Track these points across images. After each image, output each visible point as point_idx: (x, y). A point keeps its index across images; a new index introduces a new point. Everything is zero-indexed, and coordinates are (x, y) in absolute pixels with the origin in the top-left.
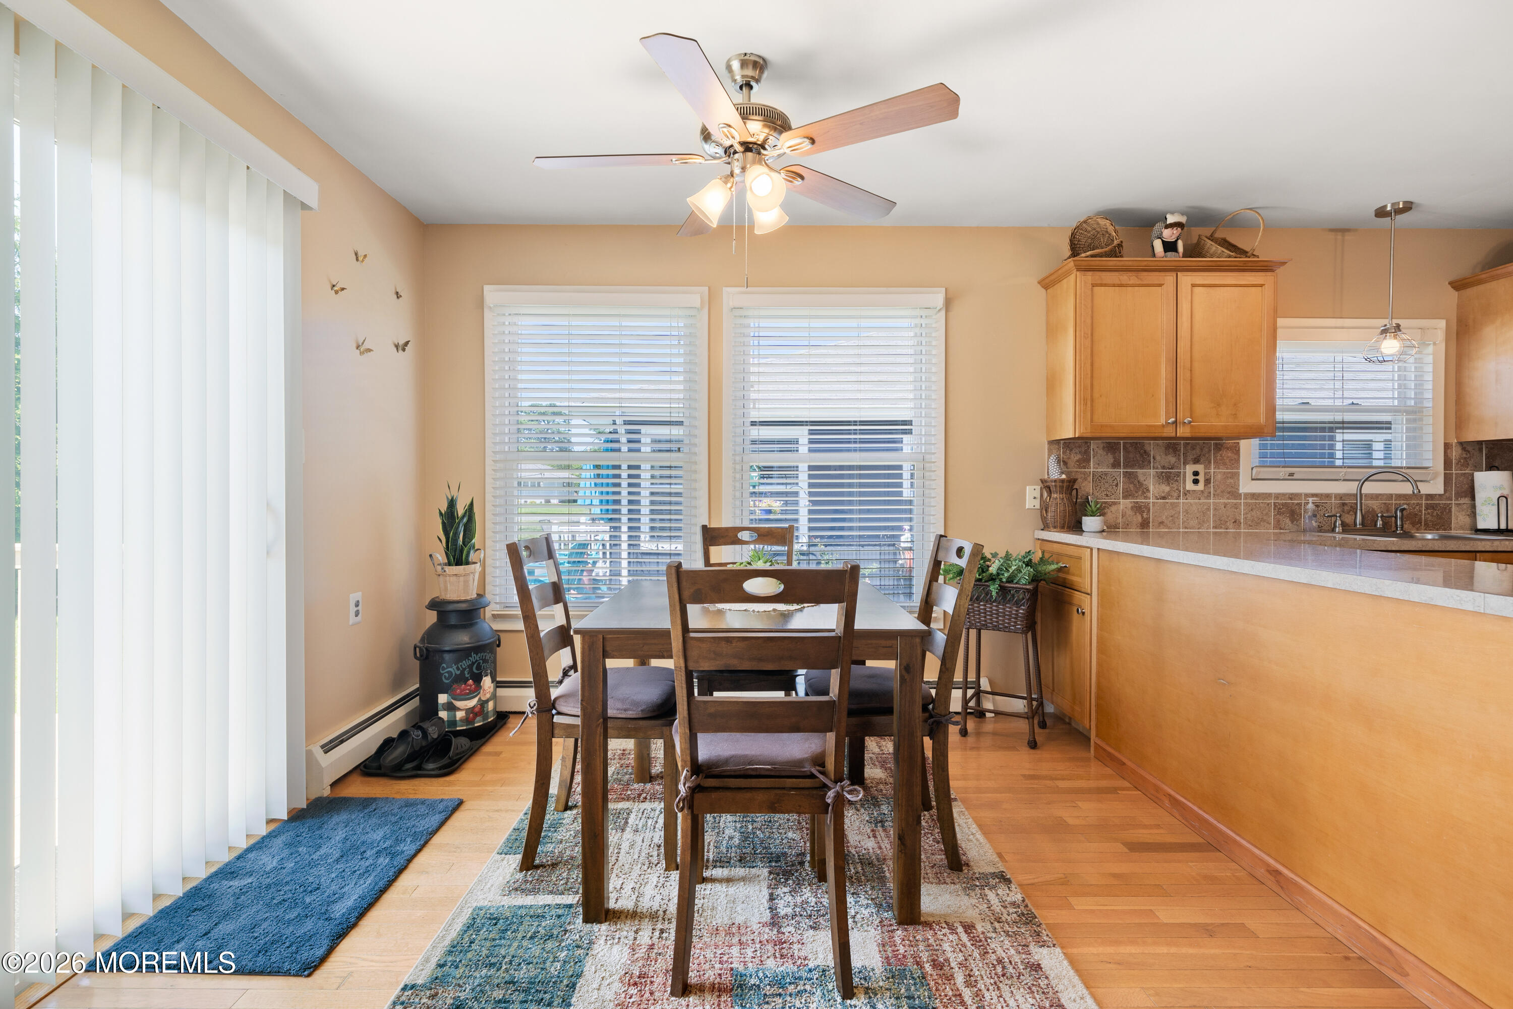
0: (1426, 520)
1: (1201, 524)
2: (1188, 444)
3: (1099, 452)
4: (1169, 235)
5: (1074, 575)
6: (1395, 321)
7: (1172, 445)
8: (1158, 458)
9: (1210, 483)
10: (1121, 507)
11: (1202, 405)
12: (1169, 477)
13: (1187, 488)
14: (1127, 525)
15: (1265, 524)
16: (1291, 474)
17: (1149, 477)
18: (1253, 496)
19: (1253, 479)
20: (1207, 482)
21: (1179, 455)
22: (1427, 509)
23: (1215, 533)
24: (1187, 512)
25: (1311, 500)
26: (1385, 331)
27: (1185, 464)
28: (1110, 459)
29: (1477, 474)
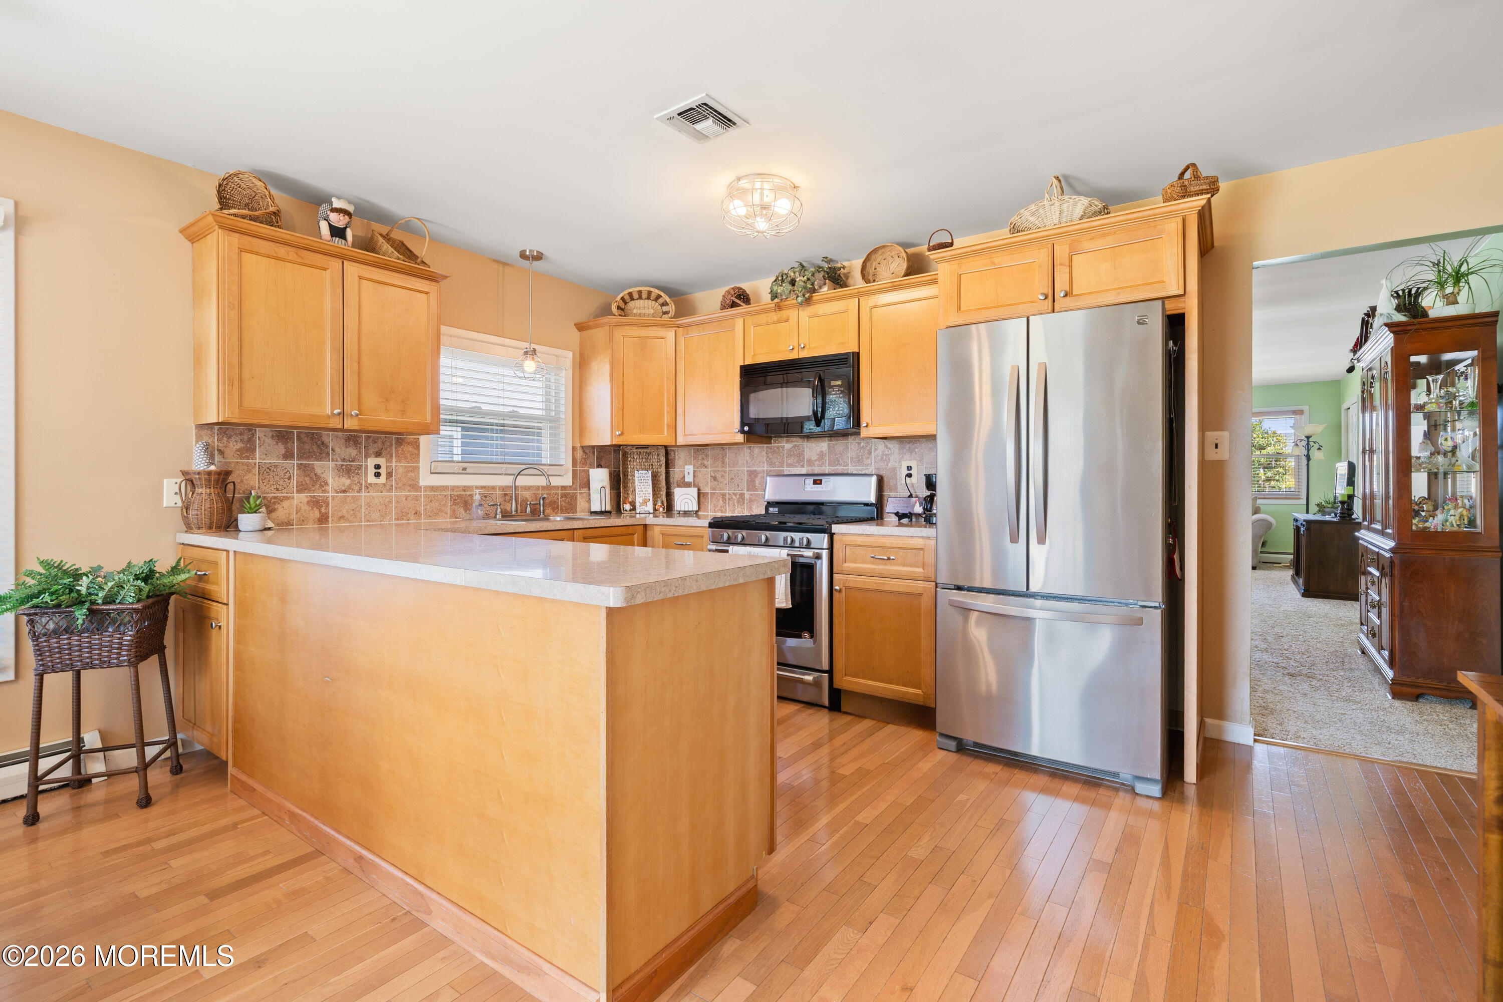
0: (561, 506)
1: (382, 517)
2: (370, 437)
3: (267, 440)
4: (338, 220)
5: (212, 583)
6: (533, 346)
7: (352, 438)
8: (337, 450)
9: (392, 476)
10: (295, 502)
11: (371, 399)
12: (349, 469)
13: (369, 482)
14: (302, 521)
15: (443, 514)
16: (464, 469)
17: (327, 469)
18: (432, 488)
19: (431, 473)
20: (389, 475)
21: (360, 448)
22: (562, 497)
23: (397, 525)
24: (369, 505)
25: (477, 491)
26: (526, 353)
27: (366, 457)
28: (281, 449)
29: (591, 470)
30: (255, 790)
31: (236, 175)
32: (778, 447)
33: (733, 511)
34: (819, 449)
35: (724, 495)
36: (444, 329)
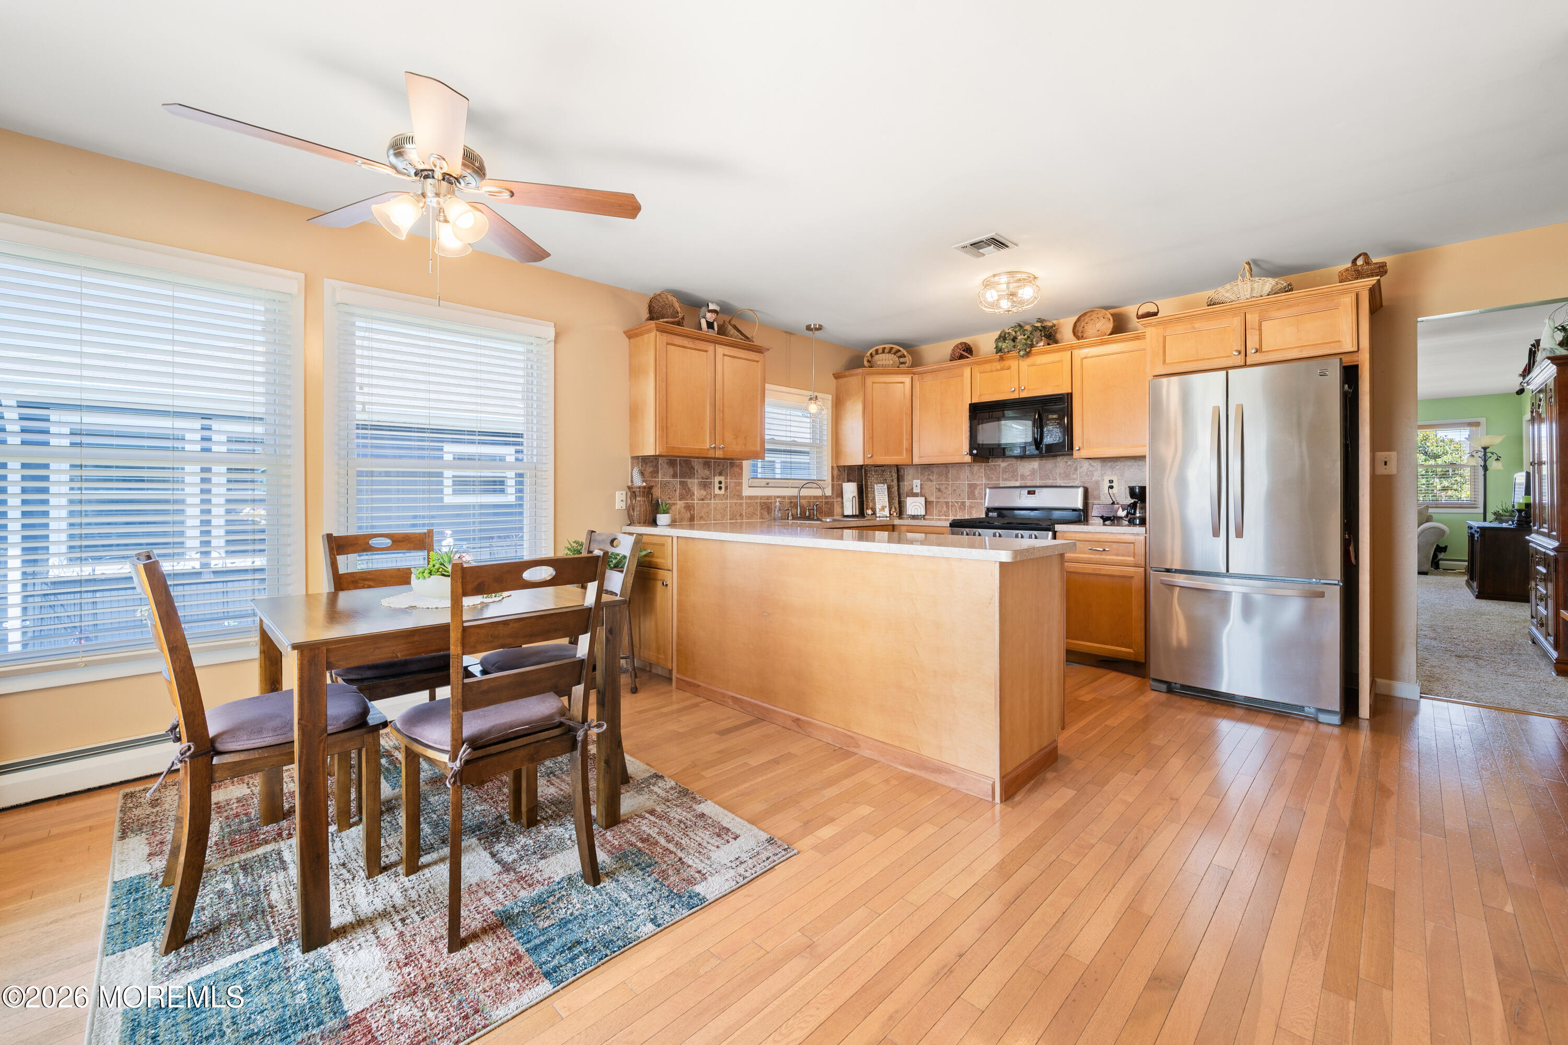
0: (826, 511)
1: (723, 517)
2: (719, 462)
3: (664, 466)
4: (710, 317)
5: (657, 557)
6: (816, 394)
7: (707, 462)
8: (699, 471)
9: (728, 489)
10: (678, 507)
11: (729, 437)
12: (705, 485)
13: (716, 493)
14: (681, 520)
15: (755, 515)
16: (768, 484)
17: (694, 484)
18: (750, 498)
19: (749, 487)
20: (726, 488)
21: (711, 470)
22: (826, 504)
23: (731, 523)
24: (715, 509)
25: (778, 500)
26: (811, 399)
27: (714, 476)
28: (671, 471)
29: (844, 484)
30: (699, 686)
31: (659, 295)
32: (995, 466)
33: (956, 515)
34: (1031, 467)
35: (947, 503)
36: (767, 386)
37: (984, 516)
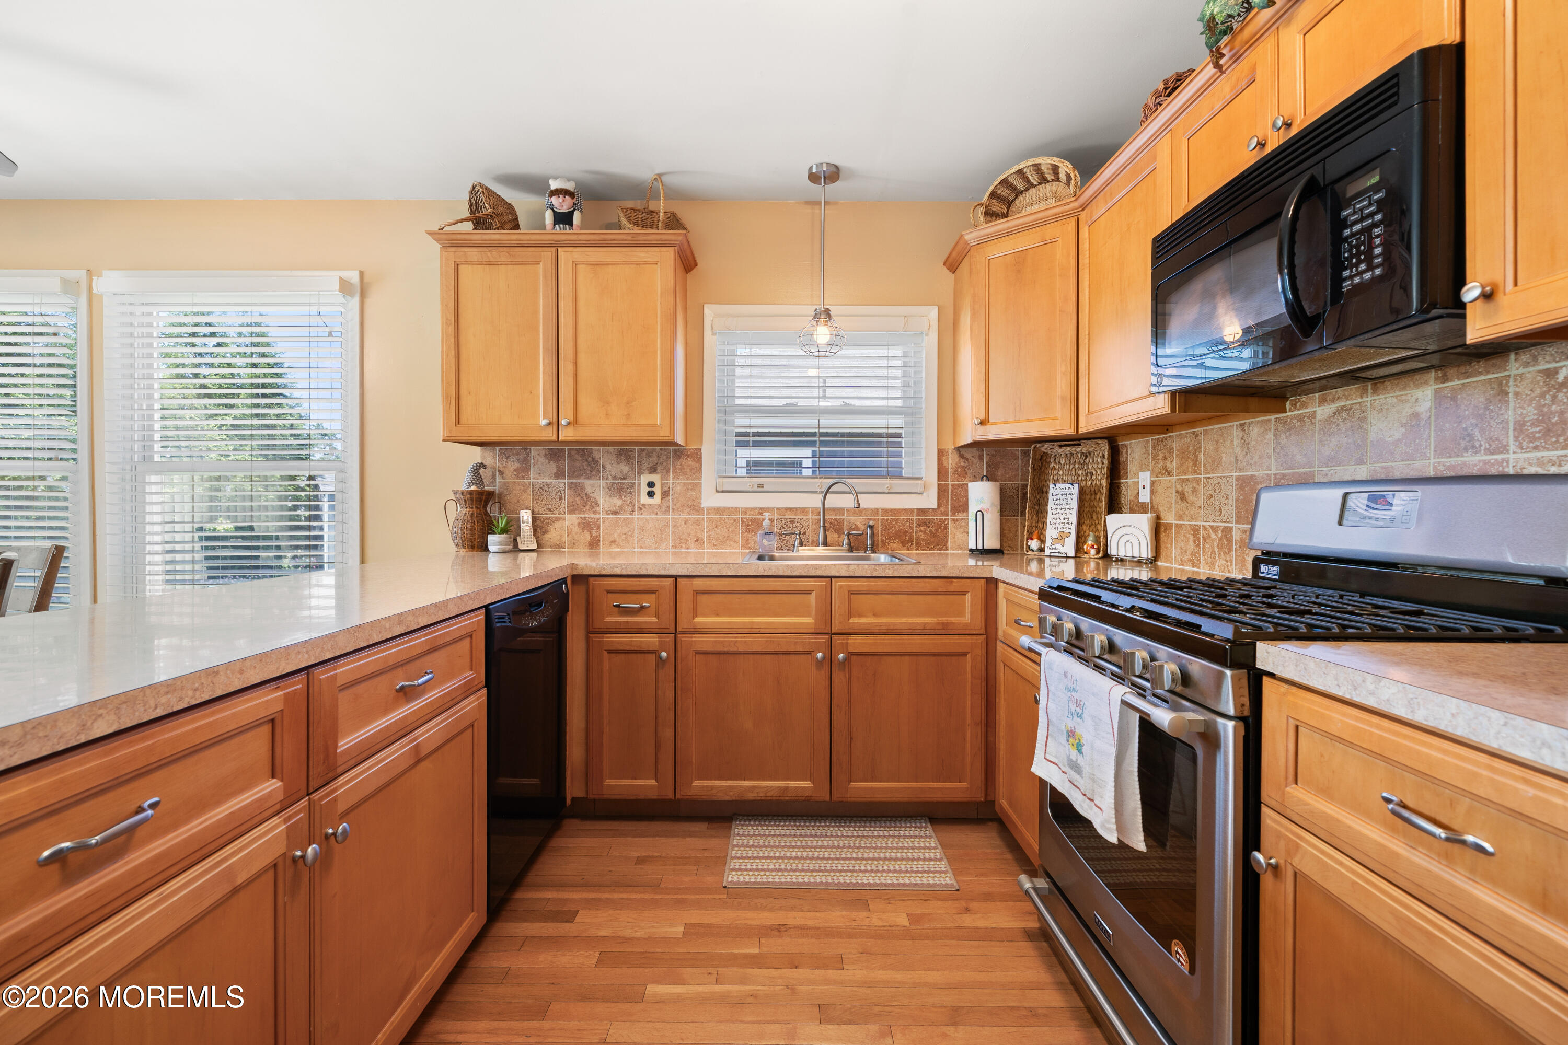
0: (918, 539)
1: (658, 543)
2: (644, 450)
3: (540, 458)
4: (561, 204)
6: (825, 306)
7: (624, 452)
8: (608, 466)
9: (668, 495)
10: (567, 523)
12: (621, 488)
13: (642, 502)
14: (573, 544)
15: (732, 543)
16: (761, 486)
17: (597, 488)
18: (717, 510)
19: (717, 491)
20: (665, 494)
21: (632, 463)
22: (919, 525)
23: (674, 554)
24: (642, 529)
27: (639, 473)
28: (553, 467)
29: (971, 485)
31: (482, 180)
32: (1300, 418)
33: (1212, 565)
34: (1407, 410)
35: (1195, 530)
37: (1249, 575)
